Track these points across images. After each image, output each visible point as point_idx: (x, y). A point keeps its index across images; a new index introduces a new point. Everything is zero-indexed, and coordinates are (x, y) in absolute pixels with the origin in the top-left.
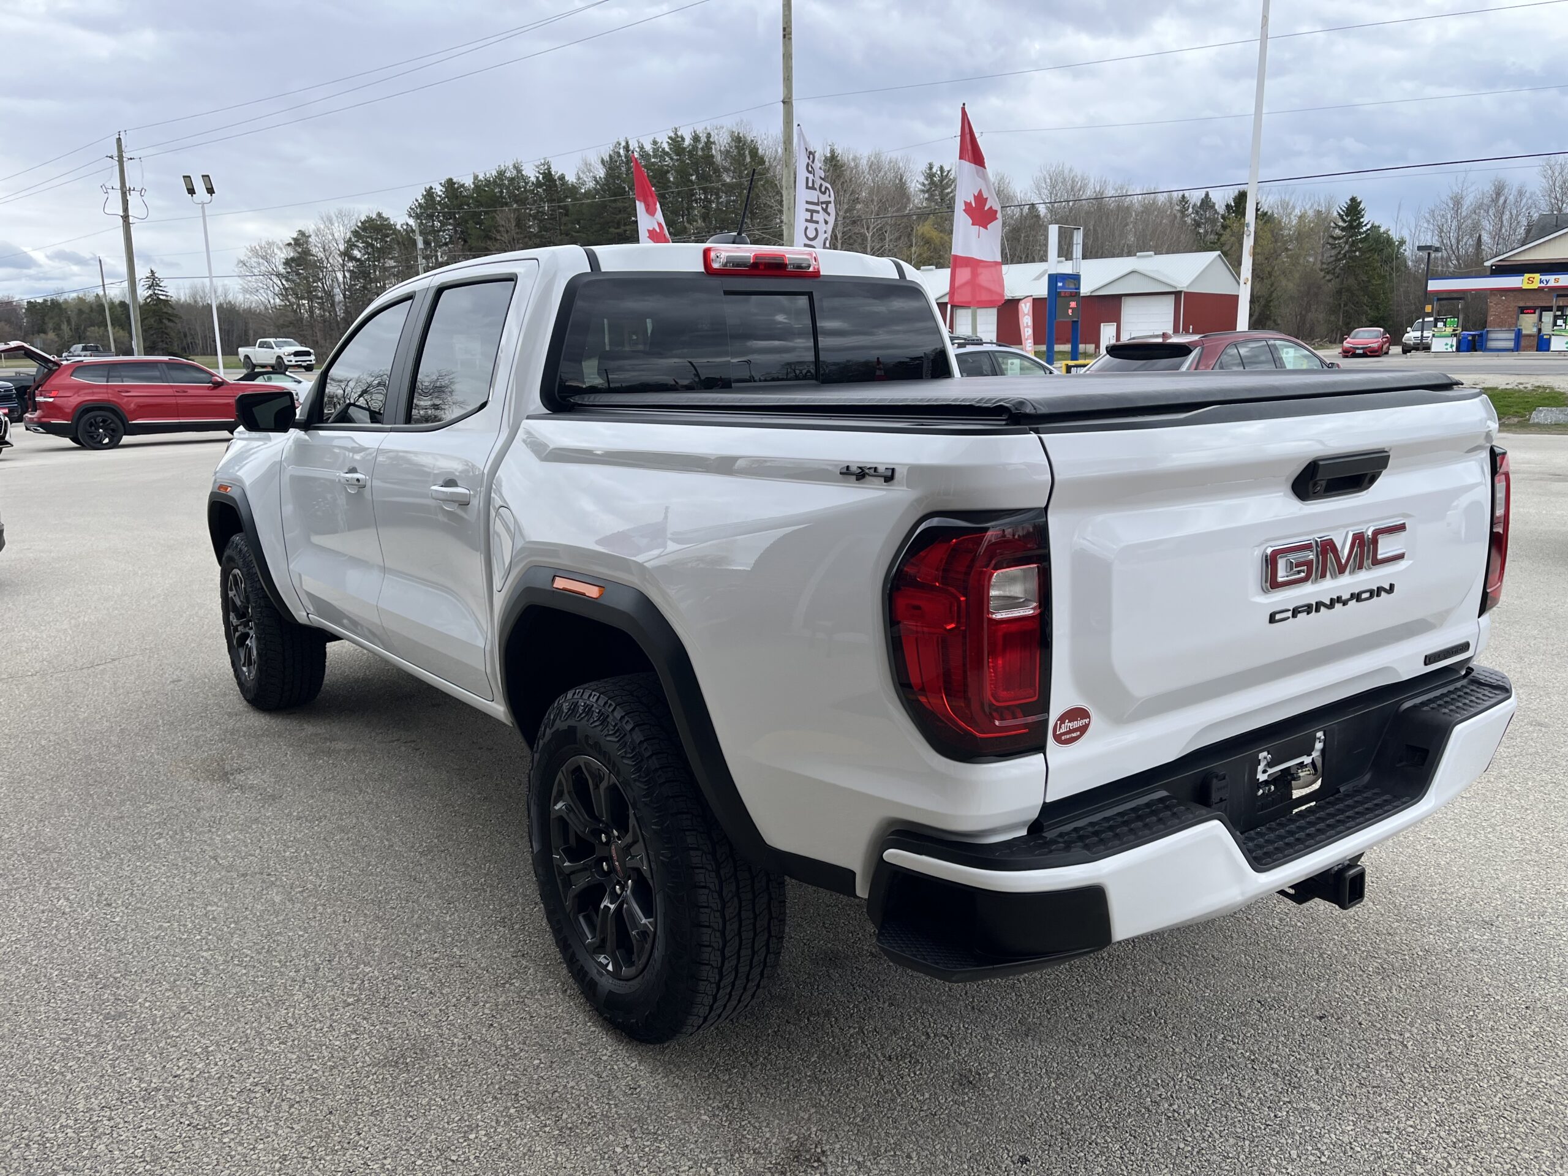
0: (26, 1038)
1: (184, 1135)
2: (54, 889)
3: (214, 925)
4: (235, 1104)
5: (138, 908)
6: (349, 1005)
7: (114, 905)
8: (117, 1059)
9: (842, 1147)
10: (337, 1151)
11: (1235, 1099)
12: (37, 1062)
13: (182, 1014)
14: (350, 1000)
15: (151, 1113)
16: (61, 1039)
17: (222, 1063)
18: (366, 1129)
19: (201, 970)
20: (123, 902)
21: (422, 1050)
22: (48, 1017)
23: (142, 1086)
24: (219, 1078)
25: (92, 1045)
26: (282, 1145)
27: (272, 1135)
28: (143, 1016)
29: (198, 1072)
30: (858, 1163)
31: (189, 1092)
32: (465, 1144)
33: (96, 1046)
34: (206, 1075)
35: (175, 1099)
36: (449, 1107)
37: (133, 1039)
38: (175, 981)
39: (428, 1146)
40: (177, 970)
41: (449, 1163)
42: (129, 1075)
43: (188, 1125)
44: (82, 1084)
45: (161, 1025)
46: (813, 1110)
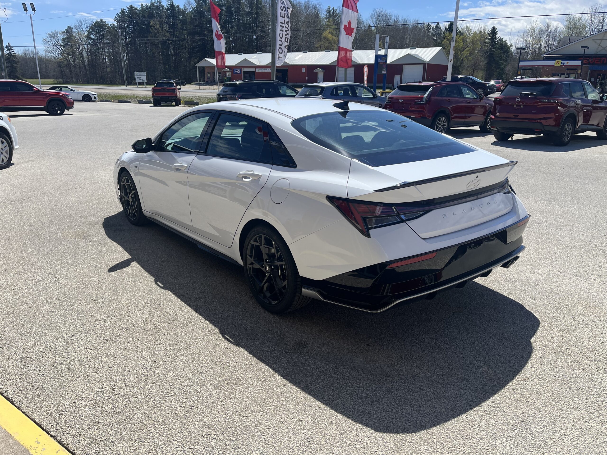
6: (148, 306)
11: (432, 329)
14: (148, 305)
21: (176, 318)
39: (183, 343)
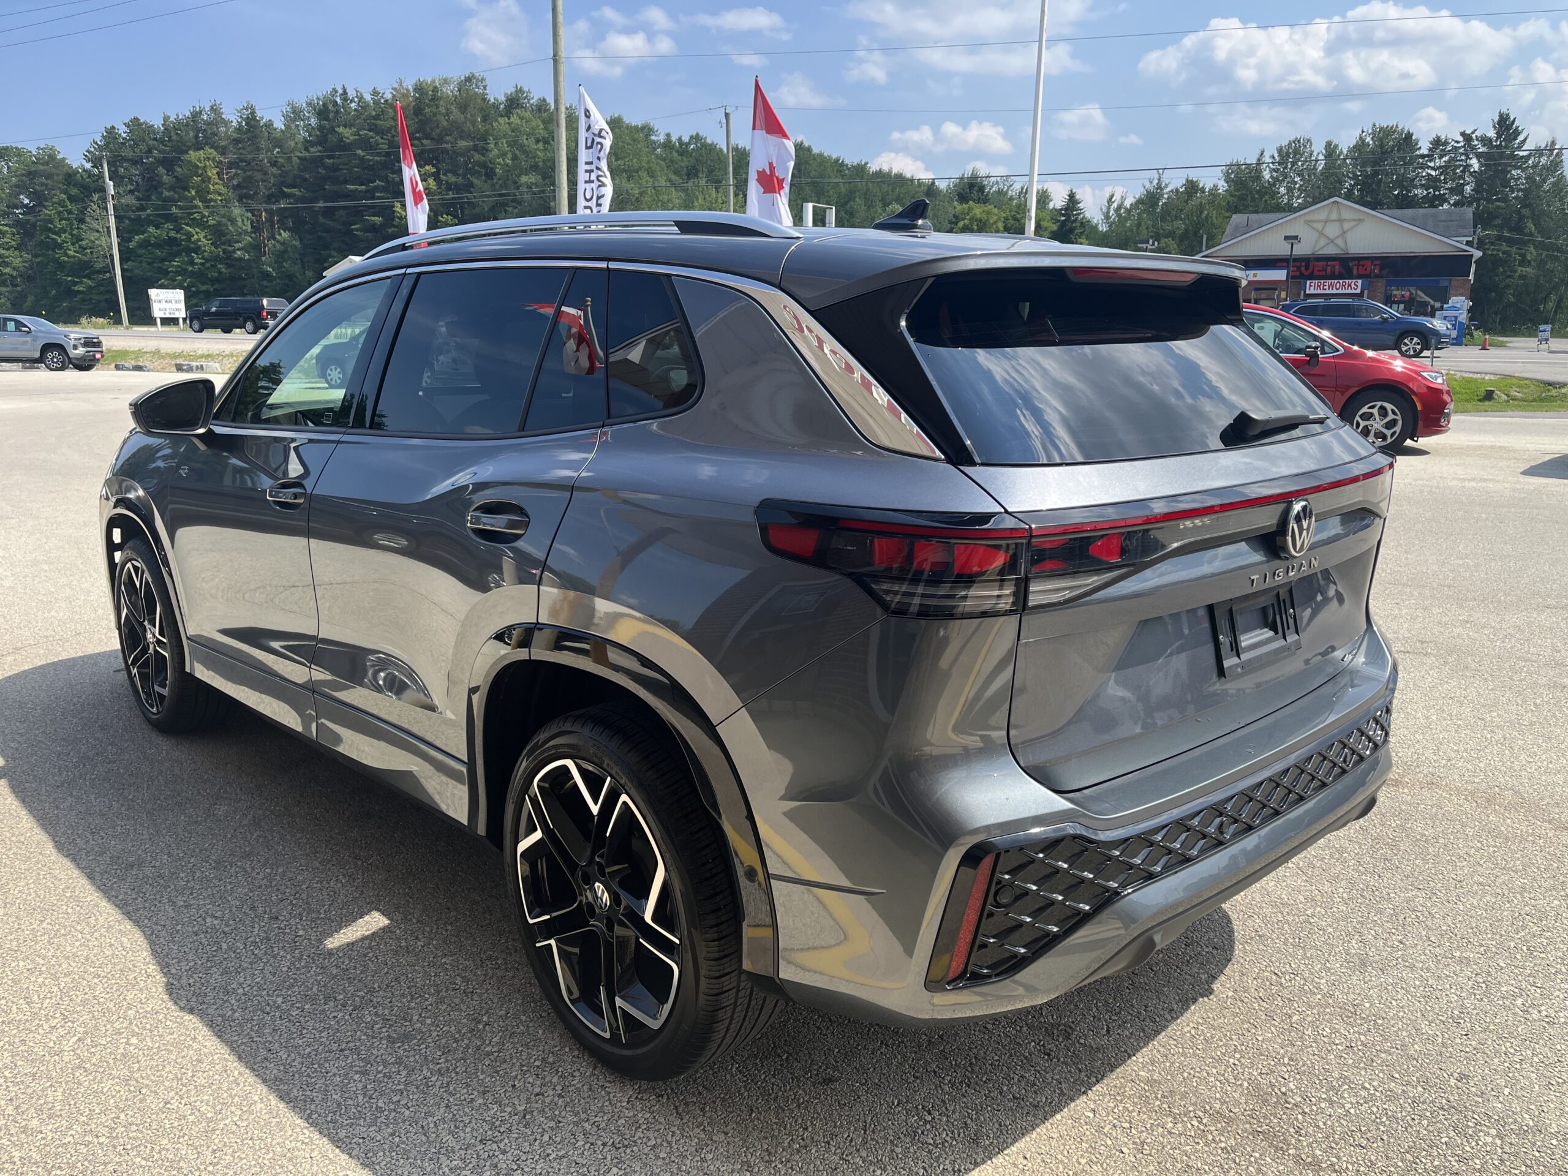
0: (308, 1076)
1: (609, 1158)
2: (186, 907)
3: (428, 929)
4: (634, 1116)
5: (318, 918)
7: (281, 918)
8: (448, 1084)
9: (1297, 1087)
10: (798, 1151)
12: (351, 1102)
13: (481, 1027)
15: (546, 1138)
16: (356, 1072)
17: (577, 1074)
18: (809, 1124)
19: (459, 978)
20: (290, 914)
22: (316, 1050)
23: (509, 1109)
24: (590, 1089)
25: (404, 1073)
26: (731, 1152)
27: (709, 1142)
28: (435, 1034)
29: (559, 1088)
30: (1324, 1099)
31: (568, 1109)
32: (928, 1127)
33: (409, 1075)
34: (573, 1088)
35: (560, 1119)
36: (875, 1091)
37: (447, 1061)
38: (439, 992)
40: (430, 980)
41: (931, 1147)
42: (480, 1101)
43: (604, 1144)
44: (430, 1119)
45: (466, 1041)
46: (1237, 1056)
